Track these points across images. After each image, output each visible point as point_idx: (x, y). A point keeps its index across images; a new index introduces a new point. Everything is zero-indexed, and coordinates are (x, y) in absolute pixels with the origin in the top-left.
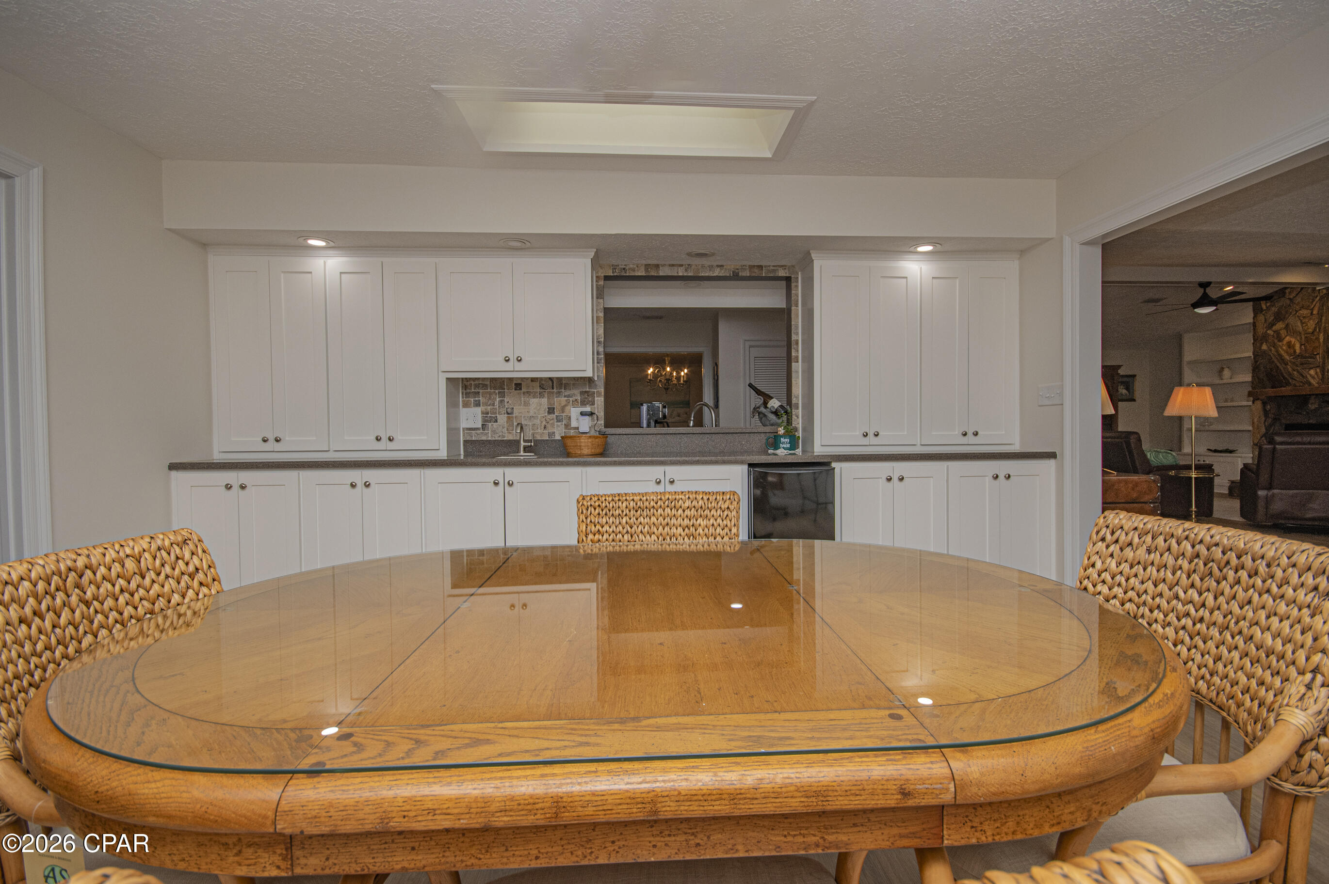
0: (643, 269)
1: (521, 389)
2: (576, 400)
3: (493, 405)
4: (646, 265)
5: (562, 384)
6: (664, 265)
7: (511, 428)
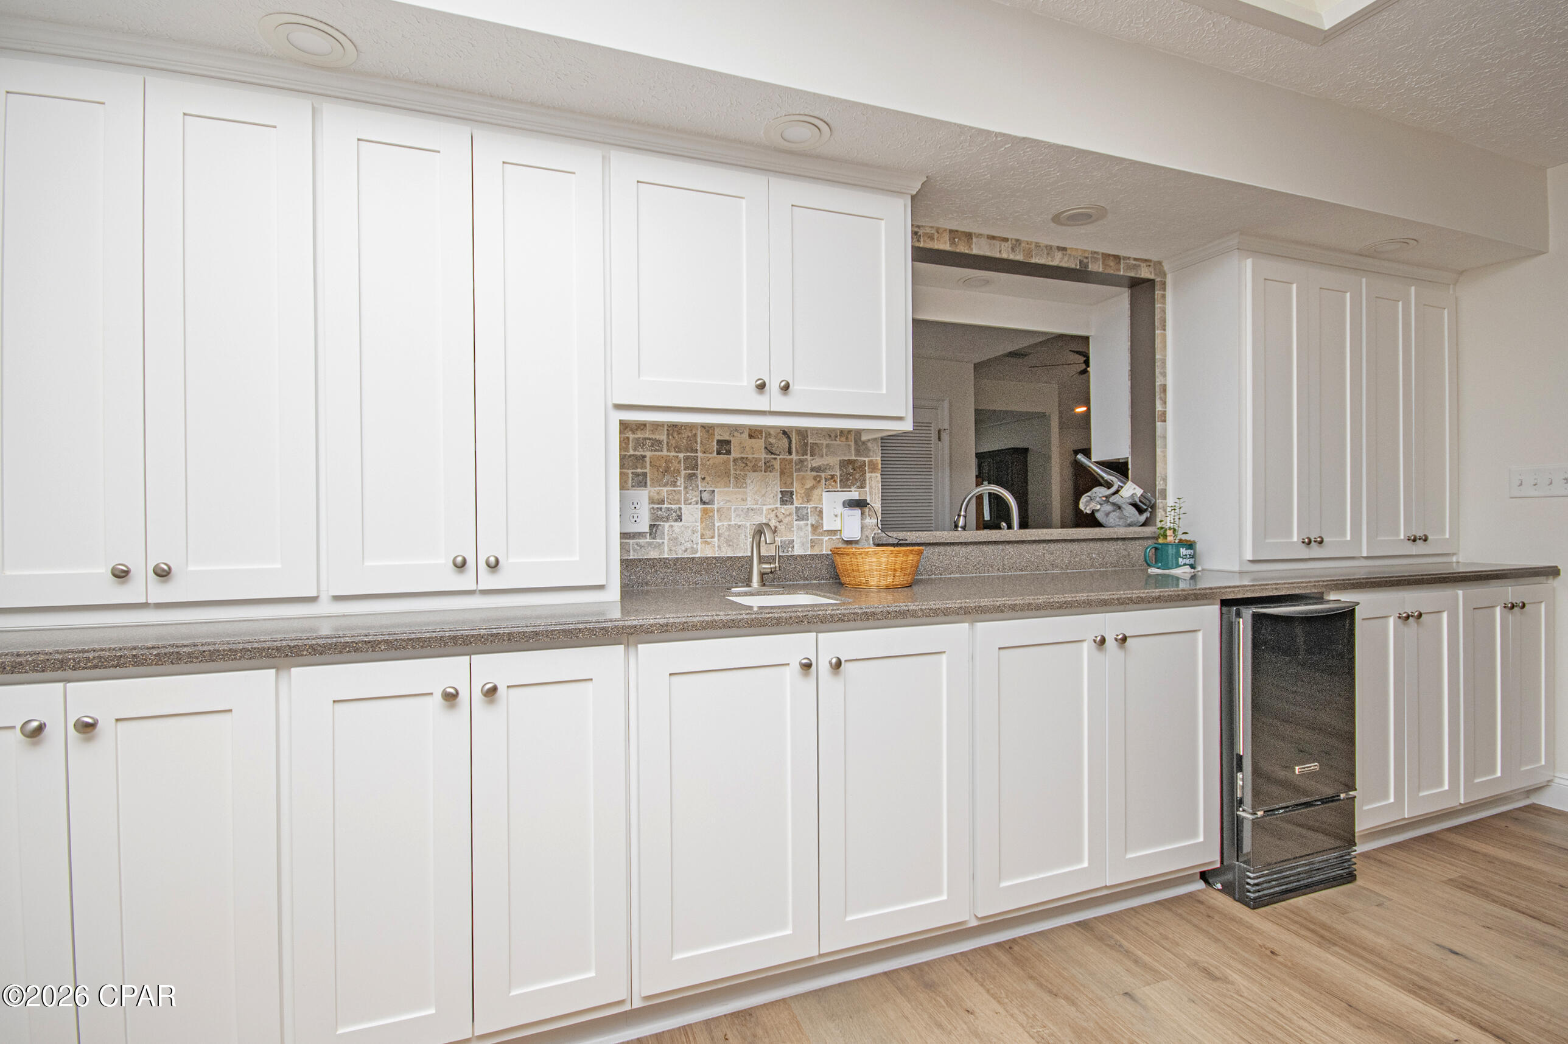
0: (946, 237)
1: (729, 452)
2: (832, 477)
3: (674, 484)
4: (951, 231)
5: (806, 444)
6: (979, 236)
7: (708, 533)
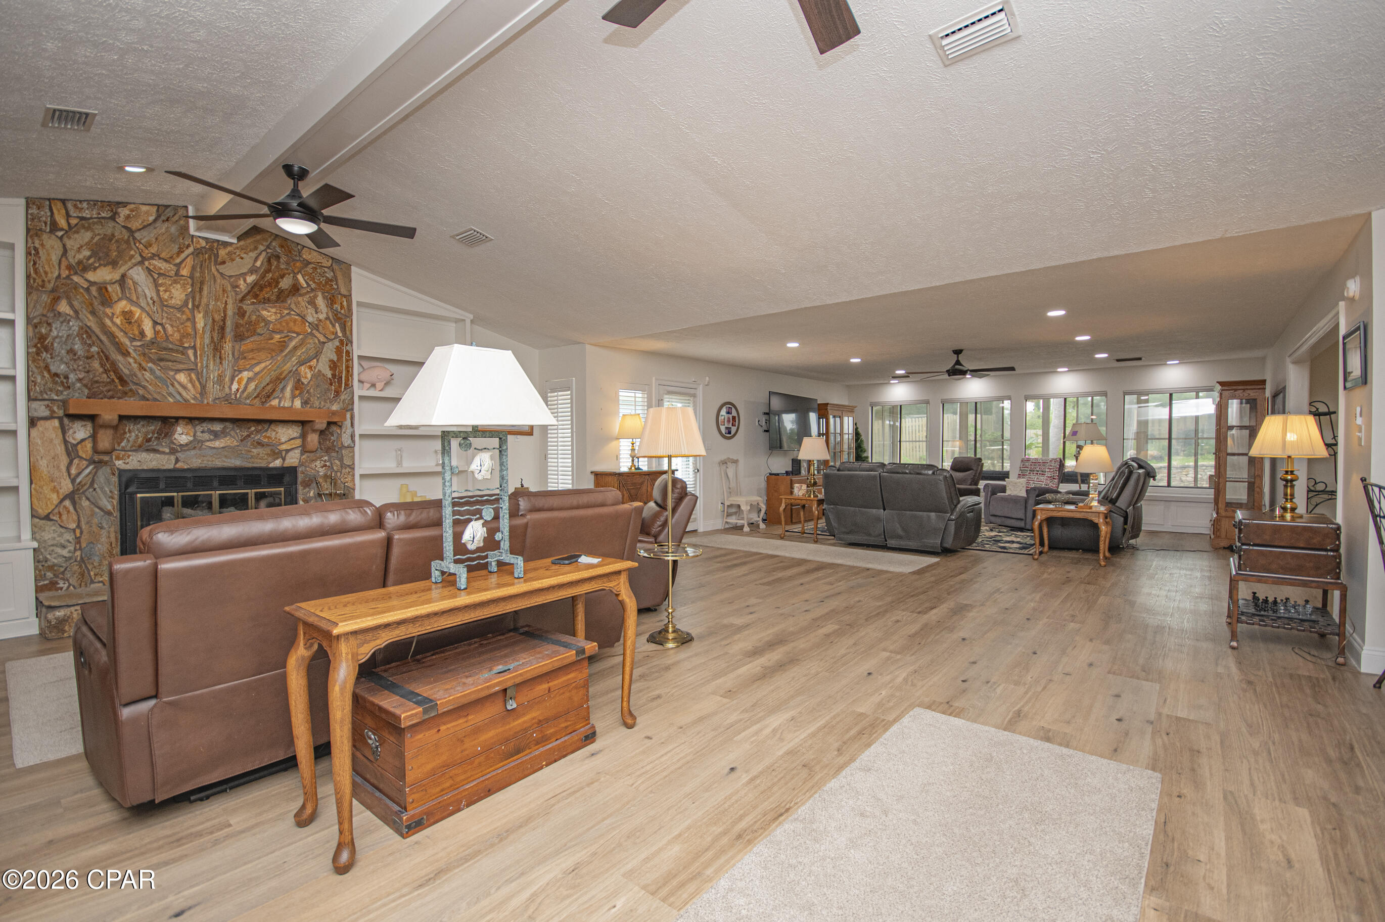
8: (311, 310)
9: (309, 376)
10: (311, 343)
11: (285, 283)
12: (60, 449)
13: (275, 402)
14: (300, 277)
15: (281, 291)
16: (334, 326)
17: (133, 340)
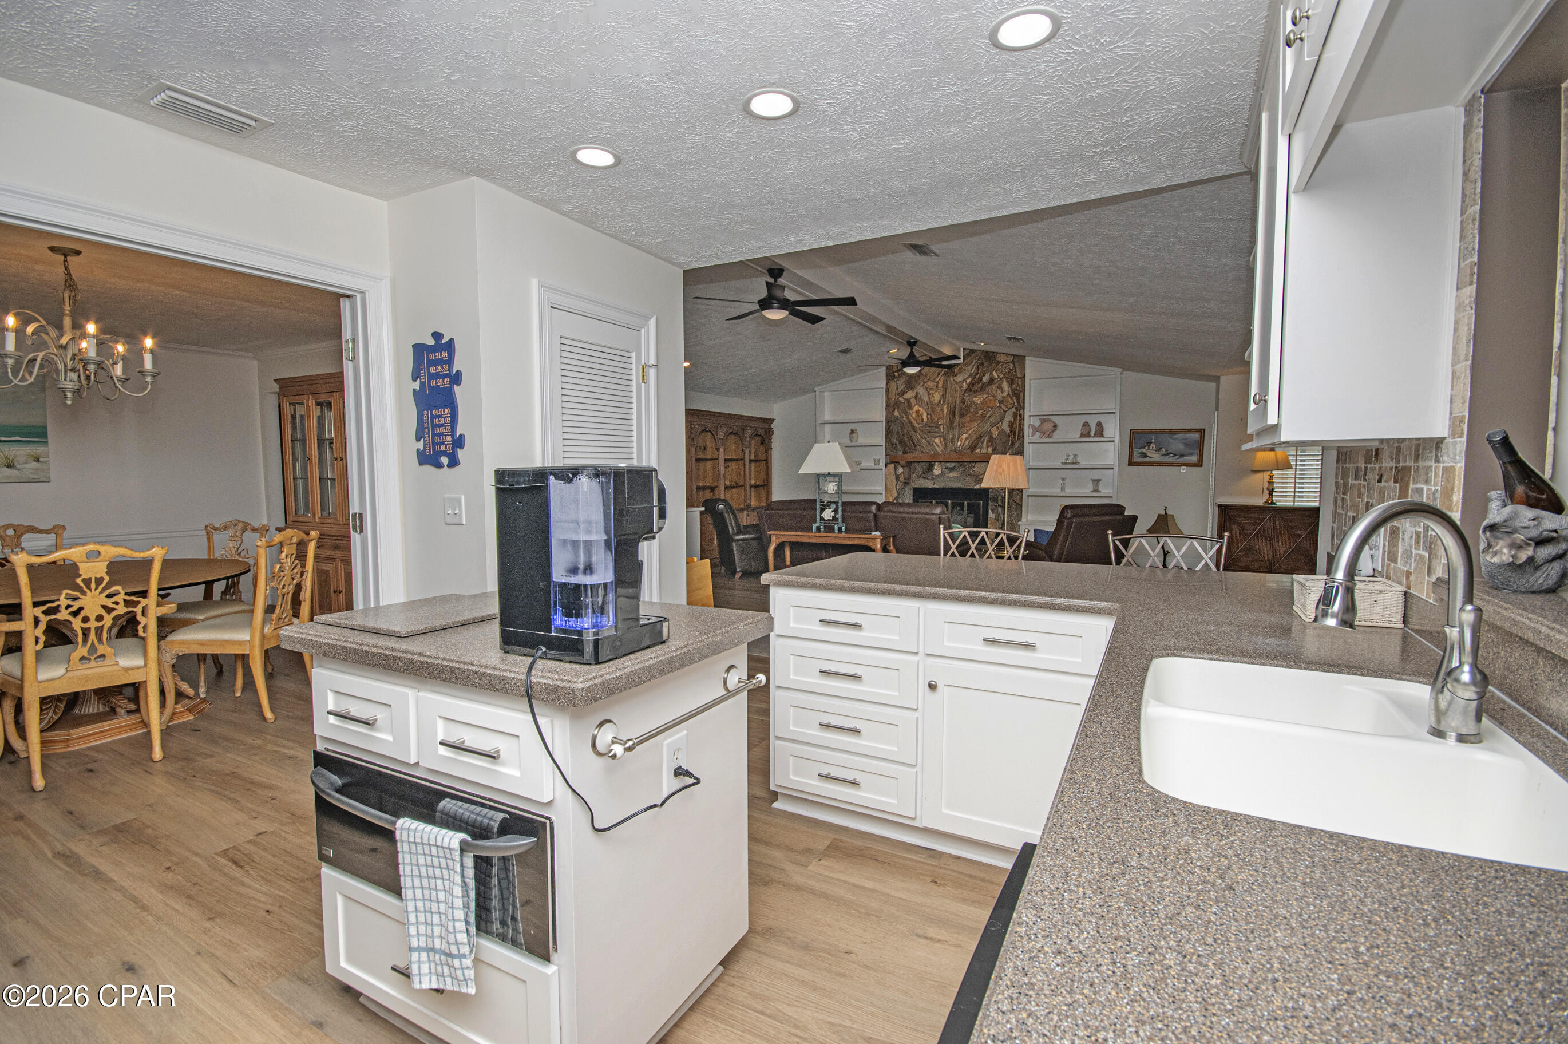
8: (999, 392)
9: (997, 433)
10: (998, 412)
11: (985, 379)
12: (894, 477)
13: (978, 451)
14: (994, 373)
15: (983, 384)
16: (1012, 399)
17: (919, 424)
